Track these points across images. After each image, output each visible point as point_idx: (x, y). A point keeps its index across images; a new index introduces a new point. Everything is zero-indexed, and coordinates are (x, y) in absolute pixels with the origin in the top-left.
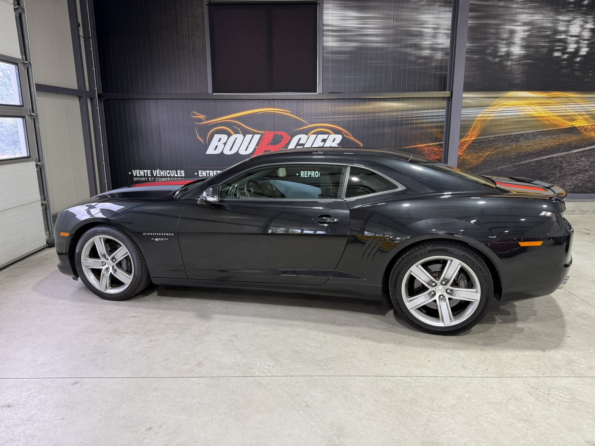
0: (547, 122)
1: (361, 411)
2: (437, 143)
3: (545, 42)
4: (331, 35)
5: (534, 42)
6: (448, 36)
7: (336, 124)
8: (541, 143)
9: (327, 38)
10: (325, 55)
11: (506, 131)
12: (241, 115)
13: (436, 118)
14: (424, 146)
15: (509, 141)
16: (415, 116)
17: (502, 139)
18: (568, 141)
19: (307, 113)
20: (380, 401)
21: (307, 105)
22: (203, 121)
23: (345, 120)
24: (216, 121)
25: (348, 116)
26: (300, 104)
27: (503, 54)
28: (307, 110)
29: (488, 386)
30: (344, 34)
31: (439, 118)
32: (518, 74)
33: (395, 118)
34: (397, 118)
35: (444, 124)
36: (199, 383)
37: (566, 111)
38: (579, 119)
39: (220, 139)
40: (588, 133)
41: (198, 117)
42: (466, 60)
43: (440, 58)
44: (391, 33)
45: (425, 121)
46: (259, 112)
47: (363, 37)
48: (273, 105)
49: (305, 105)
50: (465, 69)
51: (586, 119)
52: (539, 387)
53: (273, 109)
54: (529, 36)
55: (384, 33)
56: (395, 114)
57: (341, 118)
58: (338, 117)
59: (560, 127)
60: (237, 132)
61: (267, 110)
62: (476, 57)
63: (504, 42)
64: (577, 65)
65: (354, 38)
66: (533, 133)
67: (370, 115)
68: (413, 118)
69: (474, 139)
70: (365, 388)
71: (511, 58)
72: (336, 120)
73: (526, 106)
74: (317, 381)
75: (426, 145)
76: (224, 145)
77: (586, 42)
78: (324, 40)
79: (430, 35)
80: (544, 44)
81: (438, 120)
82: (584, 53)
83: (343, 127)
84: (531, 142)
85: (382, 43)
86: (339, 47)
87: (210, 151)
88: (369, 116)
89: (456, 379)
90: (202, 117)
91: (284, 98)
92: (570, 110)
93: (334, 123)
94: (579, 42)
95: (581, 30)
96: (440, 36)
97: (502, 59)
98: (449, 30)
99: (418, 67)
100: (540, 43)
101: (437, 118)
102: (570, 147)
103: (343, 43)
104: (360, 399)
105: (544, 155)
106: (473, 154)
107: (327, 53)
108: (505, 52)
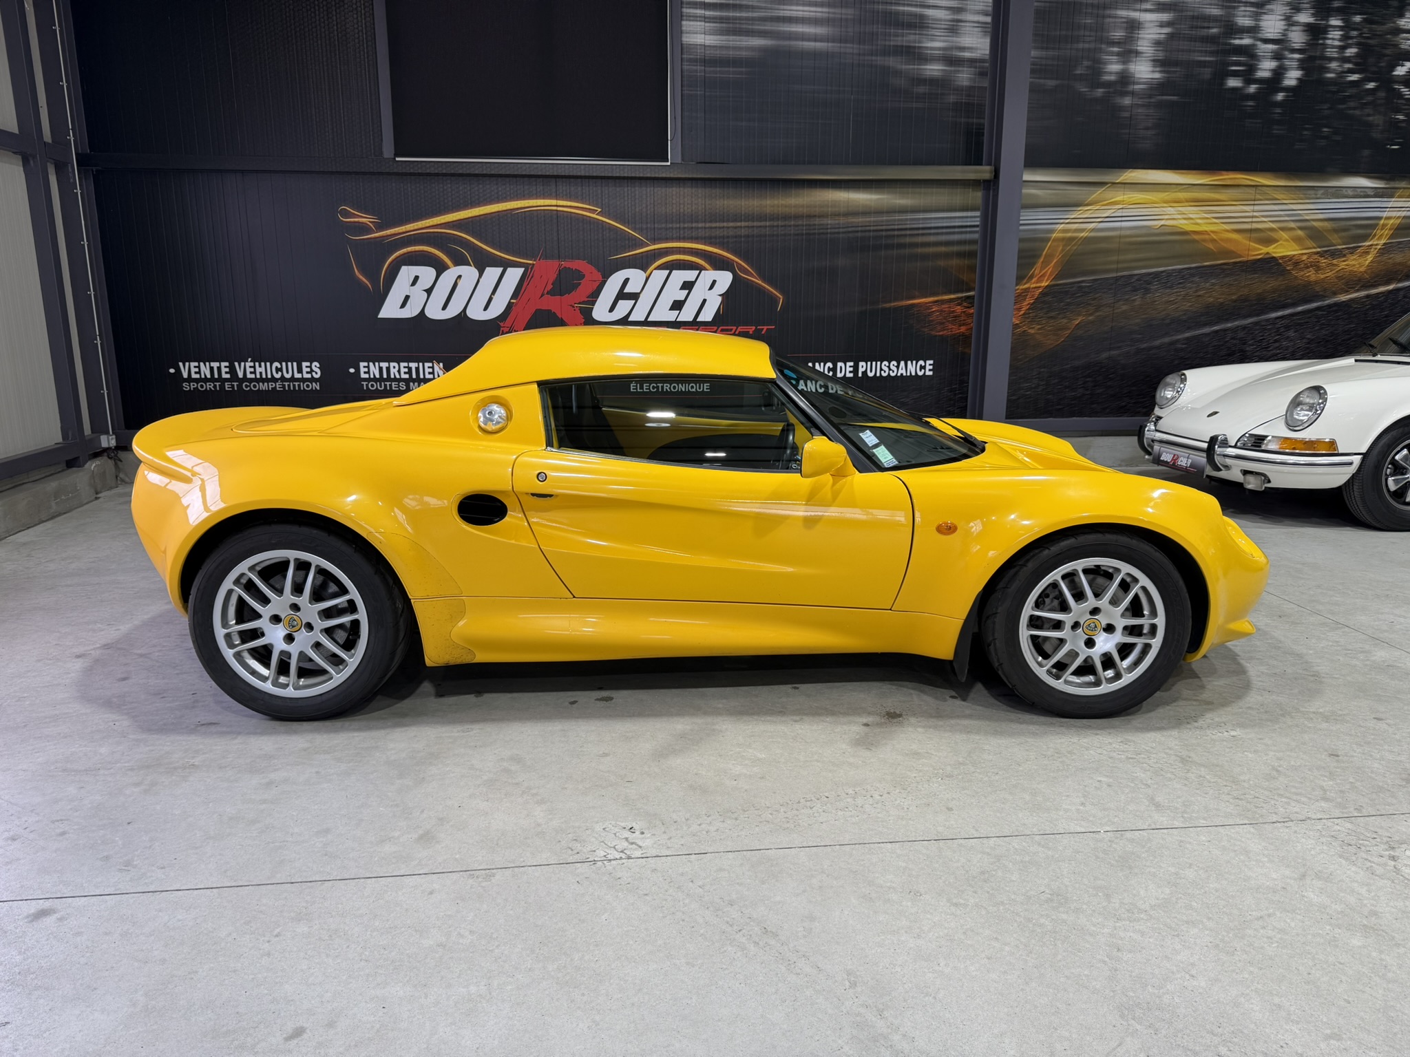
0: (1211, 246)
1: (923, 935)
2: (960, 295)
3: (1206, 52)
4: (700, 17)
5: (1183, 51)
6: (985, 30)
7: (716, 244)
8: (1199, 296)
9: (692, 23)
10: (688, 67)
11: (1120, 266)
12: (470, 215)
13: (958, 233)
14: (929, 303)
15: (1127, 289)
16: (908, 226)
17: (1112, 284)
18: (1259, 291)
19: (644, 214)
20: (967, 905)
21: (644, 192)
22: (369, 231)
23: (739, 233)
24: (404, 230)
25: (747, 224)
26: (626, 189)
27: (1113, 78)
28: (644, 205)
29: (1236, 848)
30: (735, 14)
31: (966, 232)
32: (1147, 128)
33: (862, 231)
34: (865, 231)
35: (977, 247)
36: (433, 890)
37: (1254, 220)
38: (1281, 239)
39: (417, 278)
40: (1302, 273)
41: (356, 220)
42: (1030, 91)
43: (966, 83)
44: (849, 17)
45: (932, 239)
46: (518, 209)
47: (781, 24)
48: (554, 190)
49: (637, 192)
50: (1029, 112)
51: (1297, 240)
52: (1361, 842)
53: (554, 202)
54: (1171, 36)
55: (831, 16)
56: (860, 219)
57: (728, 228)
58: (722, 225)
59: (1241, 256)
60: (460, 261)
61: (539, 204)
62: (1051, 83)
63: (1116, 49)
64: (1278, 110)
65: (758, 25)
66: (1180, 271)
67: (800, 223)
68: (903, 233)
69: (1047, 284)
70: (914, 873)
71: (1131, 88)
72: (718, 233)
73: (1165, 205)
74: (775, 863)
75: (936, 299)
76: (426, 294)
77: (1297, 56)
78: (684, 28)
79: (943, 26)
80: (1206, 56)
81: (963, 237)
82: (1293, 83)
83: (735, 253)
84: (1176, 292)
85: (828, 42)
86: (721, 47)
87: (390, 310)
88: (798, 226)
89: (1146, 834)
90: (366, 219)
91: (583, 173)
92: (1263, 216)
93: (713, 240)
94: (1281, 55)
95: (1286, 27)
96: (967, 29)
97: (1111, 90)
98: (987, 15)
99: (914, 105)
100: (1196, 54)
101: (961, 233)
102: (1262, 305)
103: (731, 38)
104: (909, 904)
105: (1205, 325)
106: (1044, 322)
107: (690, 60)
108: (1117, 73)
